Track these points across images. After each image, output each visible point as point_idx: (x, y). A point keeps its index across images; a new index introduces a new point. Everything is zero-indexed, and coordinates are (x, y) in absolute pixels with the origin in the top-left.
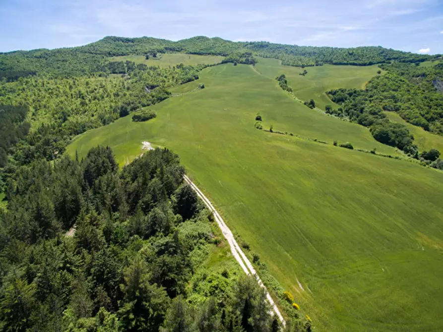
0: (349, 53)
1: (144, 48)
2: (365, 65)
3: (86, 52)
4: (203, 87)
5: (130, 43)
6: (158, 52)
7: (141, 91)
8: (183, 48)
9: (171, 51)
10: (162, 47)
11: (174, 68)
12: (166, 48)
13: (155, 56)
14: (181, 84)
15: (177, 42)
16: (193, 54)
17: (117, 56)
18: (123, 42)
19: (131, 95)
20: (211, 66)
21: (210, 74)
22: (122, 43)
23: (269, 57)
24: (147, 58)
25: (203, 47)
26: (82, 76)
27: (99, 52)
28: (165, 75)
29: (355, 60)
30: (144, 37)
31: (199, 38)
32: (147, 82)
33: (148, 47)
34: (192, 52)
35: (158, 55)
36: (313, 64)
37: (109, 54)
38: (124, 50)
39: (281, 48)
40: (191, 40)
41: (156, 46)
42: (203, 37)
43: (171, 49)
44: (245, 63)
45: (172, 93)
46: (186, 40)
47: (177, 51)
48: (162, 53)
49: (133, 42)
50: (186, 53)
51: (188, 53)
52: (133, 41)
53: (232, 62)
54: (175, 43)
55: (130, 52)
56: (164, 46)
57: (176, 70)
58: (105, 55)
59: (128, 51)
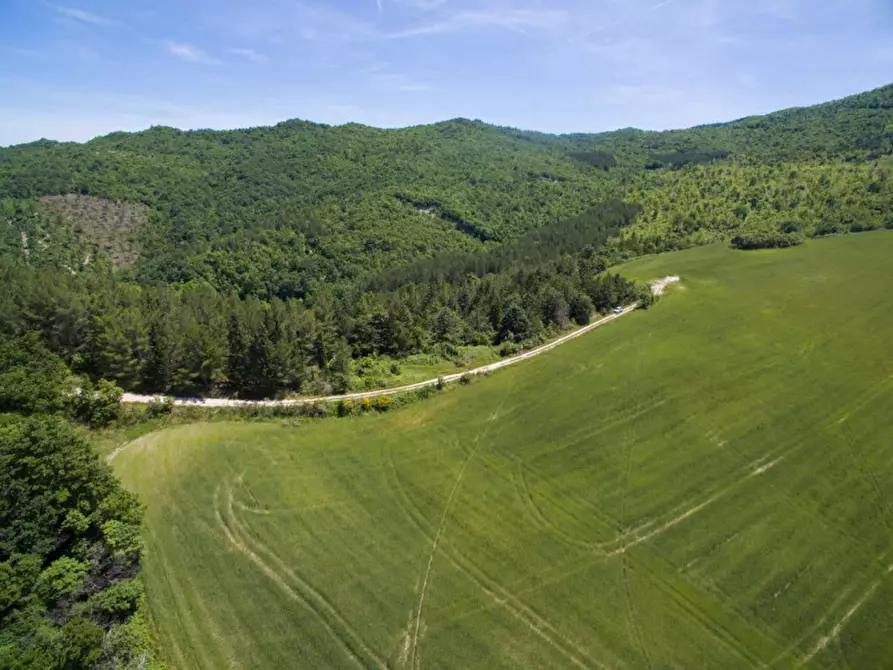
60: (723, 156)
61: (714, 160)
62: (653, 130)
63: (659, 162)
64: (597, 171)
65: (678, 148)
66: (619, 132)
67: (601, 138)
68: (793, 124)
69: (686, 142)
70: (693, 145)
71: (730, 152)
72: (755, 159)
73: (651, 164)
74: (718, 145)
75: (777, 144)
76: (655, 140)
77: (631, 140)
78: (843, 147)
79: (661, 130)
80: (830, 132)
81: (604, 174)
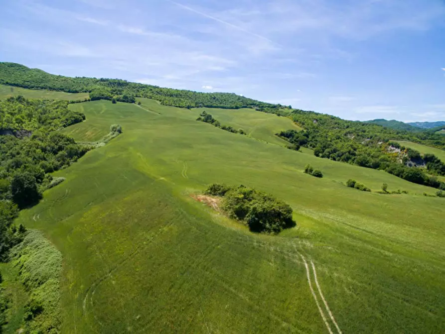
0: (211, 97)
2: (232, 108)
4: (120, 131)
14: (65, 126)
23: (140, 97)
25: (26, 78)
29: (220, 103)
36: (194, 105)
39: (144, 87)
44: (124, 101)
51: (5, 84)
53: (107, 98)
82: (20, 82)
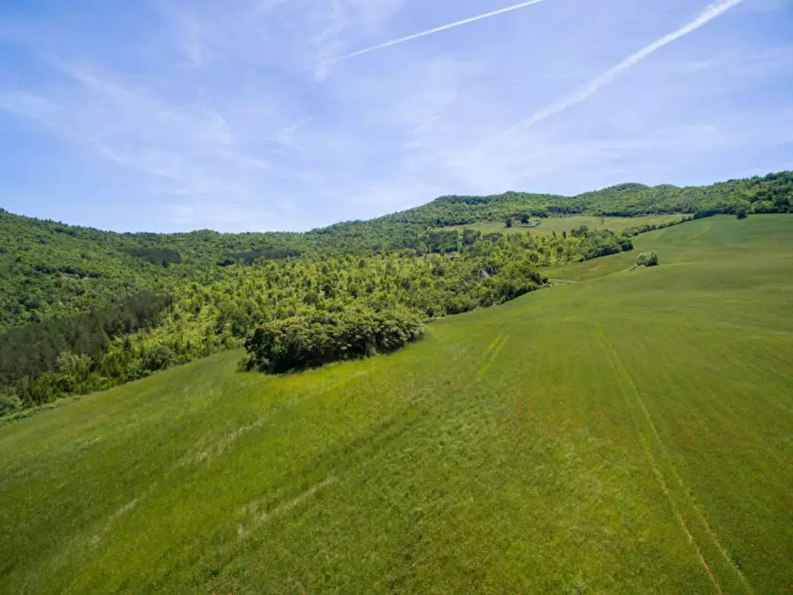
1: (504, 210)
3: (398, 221)
4: (653, 263)
5: (481, 205)
6: (534, 215)
7: (467, 279)
8: (589, 206)
9: (562, 215)
10: (542, 207)
11: (564, 235)
12: (550, 209)
13: (525, 220)
14: (582, 260)
15: (575, 198)
16: (609, 215)
17: (452, 225)
18: (468, 203)
19: (437, 286)
20: (661, 227)
21: (663, 240)
22: (467, 206)
24: (509, 225)
25: (633, 201)
26: (370, 256)
27: (420, 220)
28: (540, 246)
30: (508, 192)
31: (623, 187)
32: (490, 259)
33: (513, 208)
34: (607, 211)
35: (532, 220)
37: (438, 222)
38: (467, 215)
40: (605, 192)
41: (529, 206)
42: (633, 185)
43: (560, 210)
45: (549, 281)
46: (596, 193)
47: (574, 212)
48: (541, 217)
49: (486, 202)
50: (595, 215)
51: (599, 215)
52: (485, 200)
54: (569, 198)
55: (478, 218)
56: (547, 205)
57: (567, 239)
58: (431, 224)
59: (473, 217)
60: (297, 254)
61: (289, 258)
62: (230, 232)
63: (231, 259)
64: (152, 267)
65: (254, 248)
66: (194, 233)
67: (173, 238)
68: (353, 231)
69: (261, 242)
70: (268, 246)
71: (304, 252)
72: (325, 257)
73: (222, 262)
74: (292, 246)
75: (343, 245)
76: (230, 242)
77: (206, 240)
78: (394, 247)
79: (237, 232)
80: (381, 236)
81: (162, 270)
82: (621, 209)
